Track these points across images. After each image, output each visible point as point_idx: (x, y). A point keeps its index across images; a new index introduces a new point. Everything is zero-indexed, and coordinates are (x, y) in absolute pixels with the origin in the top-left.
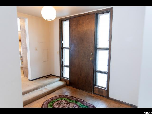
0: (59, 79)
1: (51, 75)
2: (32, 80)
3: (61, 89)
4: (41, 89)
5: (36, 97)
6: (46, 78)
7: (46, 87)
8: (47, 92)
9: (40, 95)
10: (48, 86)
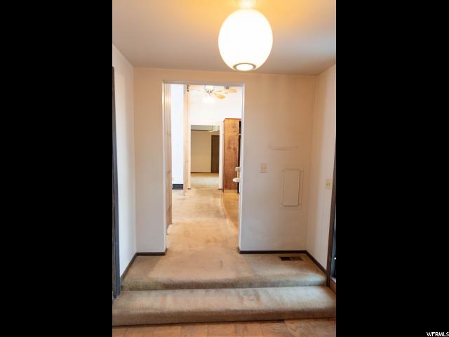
0: (319, 278)
1: (305, 252)
2: (242, 252)
3: (313, 323)
4: (244, 289)
5: (213, 312)
6: (283, 259)
7: (260, 291)
8: (252, 311)
9: (227, 311)
10: (271, 290)
